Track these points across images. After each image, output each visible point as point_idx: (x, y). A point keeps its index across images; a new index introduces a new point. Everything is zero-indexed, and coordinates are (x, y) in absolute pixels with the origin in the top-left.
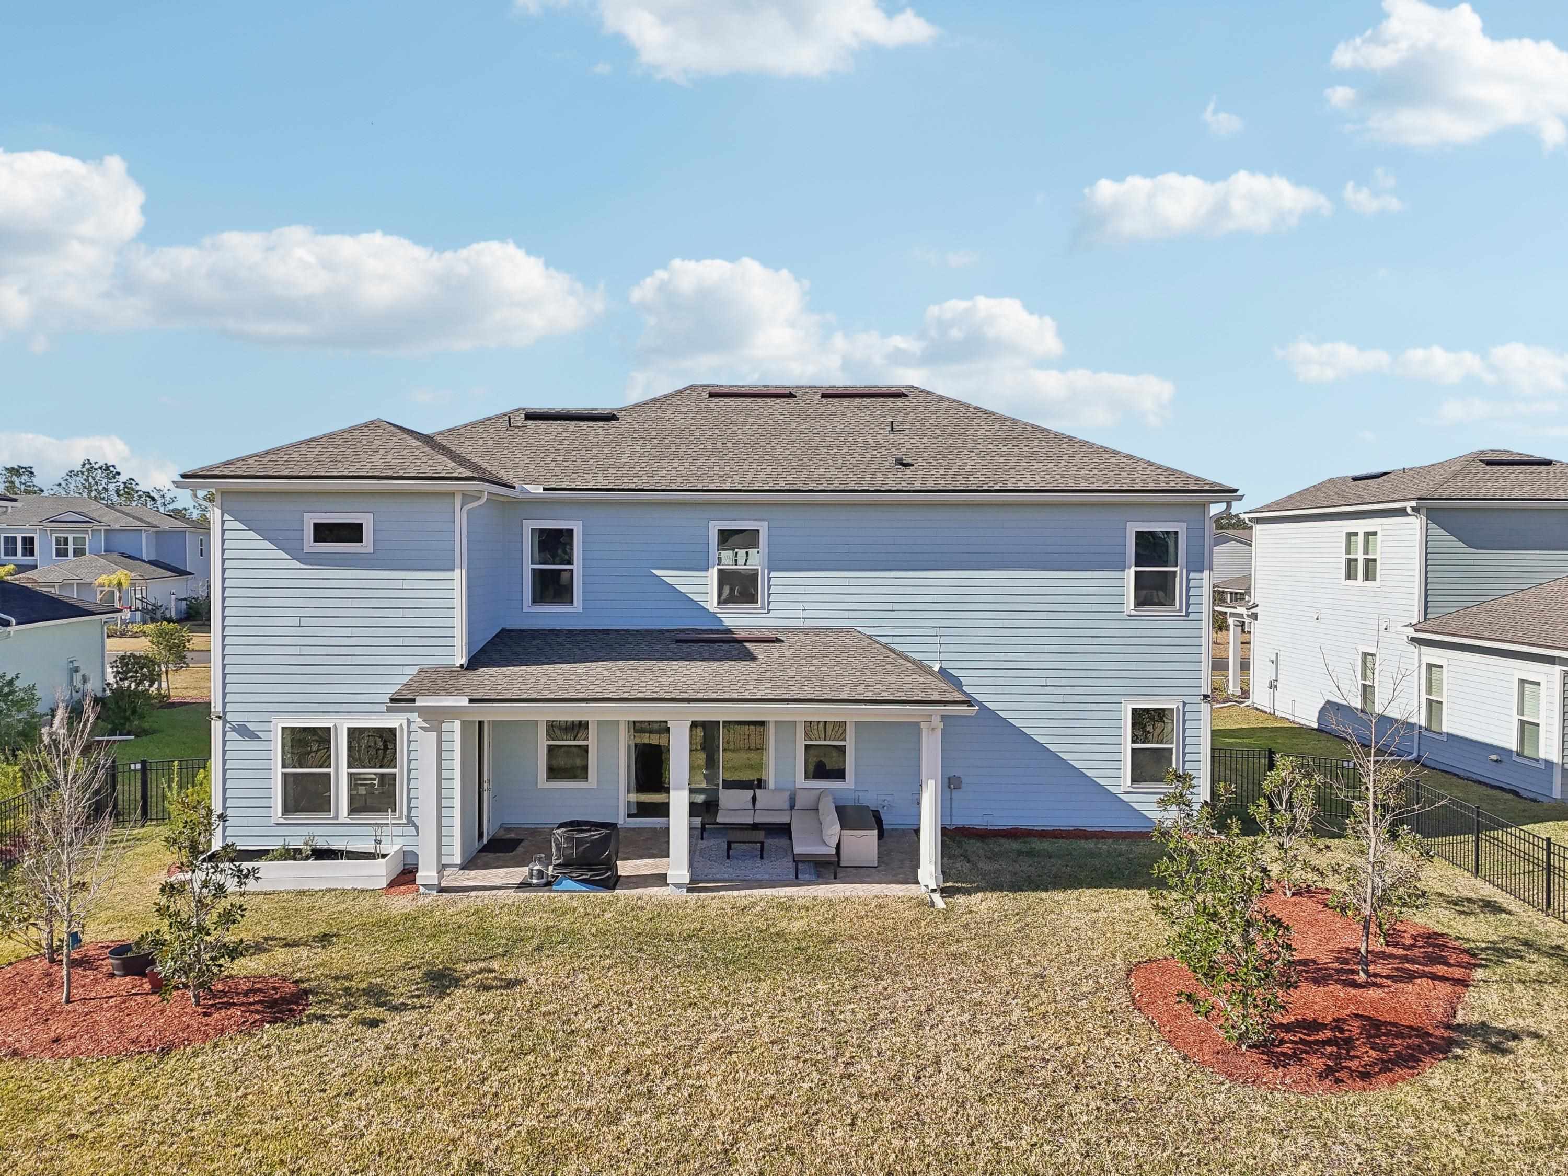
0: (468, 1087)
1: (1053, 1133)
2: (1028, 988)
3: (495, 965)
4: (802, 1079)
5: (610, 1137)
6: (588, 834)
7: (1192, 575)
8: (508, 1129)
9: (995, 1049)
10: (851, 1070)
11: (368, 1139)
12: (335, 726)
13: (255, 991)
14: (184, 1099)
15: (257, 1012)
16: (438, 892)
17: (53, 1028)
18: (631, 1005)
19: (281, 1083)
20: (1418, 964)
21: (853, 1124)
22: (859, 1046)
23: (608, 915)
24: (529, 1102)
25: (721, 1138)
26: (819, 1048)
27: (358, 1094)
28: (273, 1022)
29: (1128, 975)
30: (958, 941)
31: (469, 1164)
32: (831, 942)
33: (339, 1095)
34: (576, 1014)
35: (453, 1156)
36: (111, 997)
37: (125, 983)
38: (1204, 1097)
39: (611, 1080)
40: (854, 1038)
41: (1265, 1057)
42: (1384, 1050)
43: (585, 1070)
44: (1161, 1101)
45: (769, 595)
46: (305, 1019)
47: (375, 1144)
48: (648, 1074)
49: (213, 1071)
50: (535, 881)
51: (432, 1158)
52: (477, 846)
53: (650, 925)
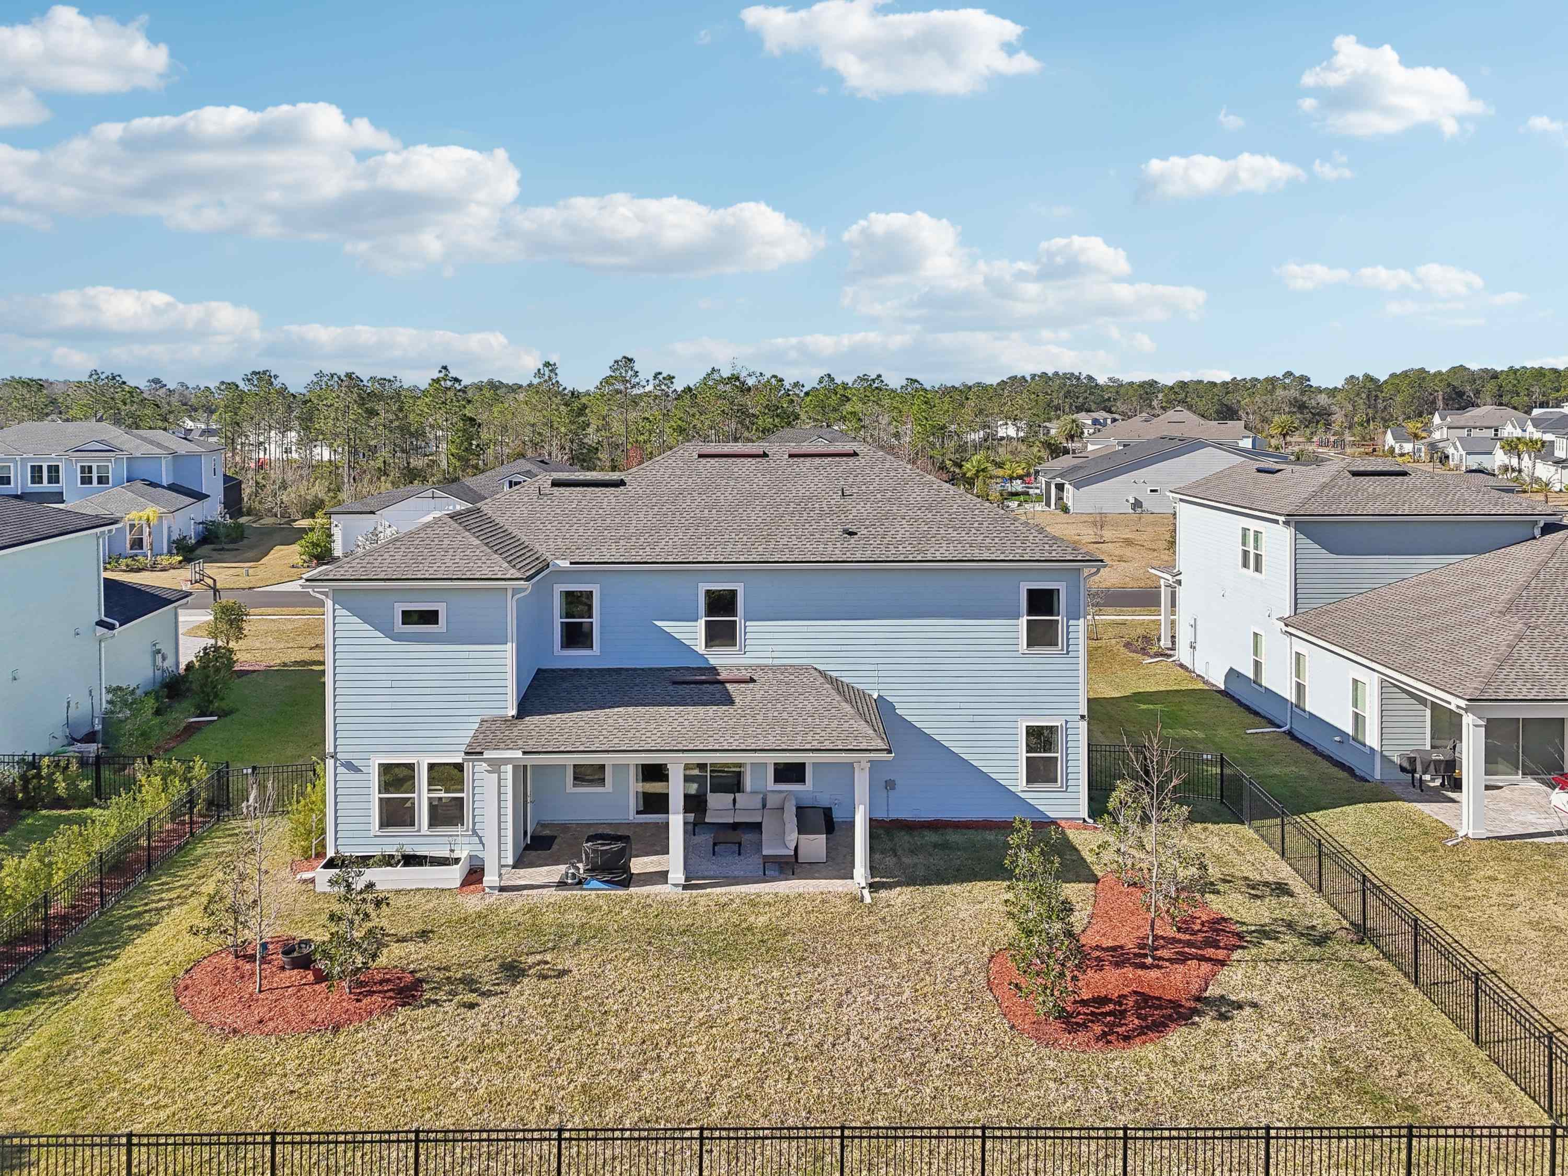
0: (540, 1055)
1: (915, 1082)
2: (918, 973)
3: (548, 957)
4: (758, 1046)
5: (634, 1089)
6: (608, 847)
7: (1071, 622)
8: (569, 1083)
9: (888, 1022)
10: (791, 1040)
11: (481, 1091)
12: (418, 762)
13: (388, 981)
14: (357, 1065)
15: (391, 998)
16: (500, 891)
17: (256, 1012)
18: (644, 990)
19: (418, 1052)
20: (1195, 948)
21: (789, 1079)
22: (798, 1021)
23: (625, 913)
24: (580, 1065)
25: (705, 1089)
26: (771, 1024)
27: (469, 1060)
28: (403, 1006)
29: (990, 961)
30: (876, 933)
31: (546, 1108)
32: (785, 935)
33: (457, 1060)
34: (607, 998)
35: (536, 1102)
36: (289, 987)
37: (295, 975)
38: (1017, 1056)
39: (633, 1048)
40: (794, 1016)
41: (1064, 1026)
42: (1144, 1019)
43: (615, 1041)
44: (991, 1058)
45: (745, 640)
46: (424, 1003)
47: (485, 1096)
48: (657, 1044)
49: (371, 1043)
50: (570, 881)
51: (523, 1104)
52: (523, 846)
53: (656, 921)
